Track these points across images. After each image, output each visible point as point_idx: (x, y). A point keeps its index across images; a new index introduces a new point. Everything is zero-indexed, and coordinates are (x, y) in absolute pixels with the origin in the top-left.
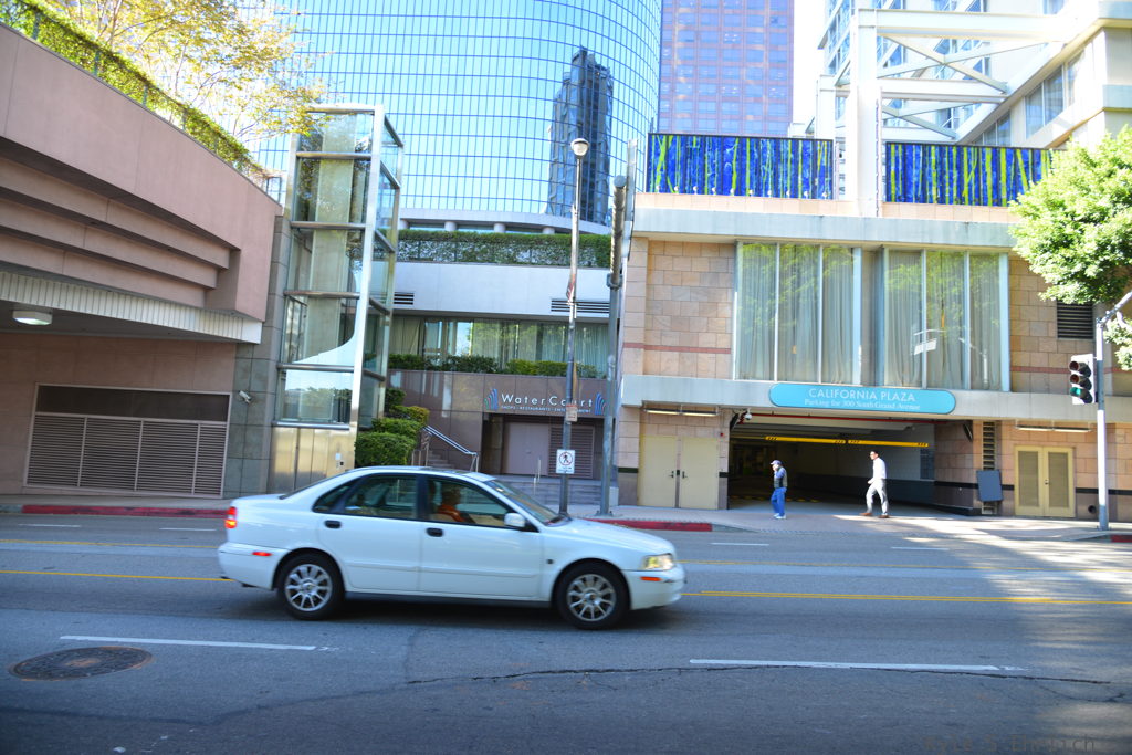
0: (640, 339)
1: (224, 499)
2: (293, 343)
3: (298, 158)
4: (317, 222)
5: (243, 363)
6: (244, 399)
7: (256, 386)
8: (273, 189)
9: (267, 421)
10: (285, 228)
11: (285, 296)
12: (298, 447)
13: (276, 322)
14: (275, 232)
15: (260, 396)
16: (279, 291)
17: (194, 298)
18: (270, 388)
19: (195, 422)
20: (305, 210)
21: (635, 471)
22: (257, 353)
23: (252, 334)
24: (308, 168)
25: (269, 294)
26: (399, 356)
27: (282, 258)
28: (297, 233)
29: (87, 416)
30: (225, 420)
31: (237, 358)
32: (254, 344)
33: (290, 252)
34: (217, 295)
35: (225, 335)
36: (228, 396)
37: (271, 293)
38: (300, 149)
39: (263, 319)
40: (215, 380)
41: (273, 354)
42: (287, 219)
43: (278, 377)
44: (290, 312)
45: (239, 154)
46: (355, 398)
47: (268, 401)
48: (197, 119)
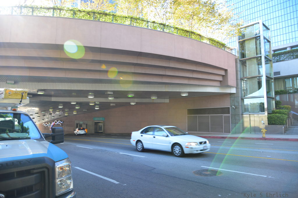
1: (232, 134)
2: (245, 92)
3: (239, 42)
4: (247, 58)
5: (232, 99)
6: (233, 108)
7: (236, 104)
8: (233, 52)
9: (241, 113)
10: (238, 61)
11: (241, 79)
12: (250, 120)
13: (239, 86)
14: (236, 63)
15: (238, 106)
16: (239, 78)
17: (218, 84)
18: (240, 104)
19: (222, 115)
20: (243, 55)
22: (235, 95)
23: (233, 91)
24: (242, 44)
25: (236, 80)
26: (278, 91)
27: (239, 69)
28: (242, 62)
29: (197, 115)
30: (229, 114)
31: (230, 97)
32: (234, 93)
33: (240, 67)
34: (223, 83)
35: (227, 92)
36: (229, 108)
37: (237, 79)
38: (239, 40)
39: (236, 86)
40: (226, 104)
41: (240, 95)
42: (238, 59)
43: (242, 101)
44: (243, 83)
45: (224, 46)
46: (266, 105)
47: (240, 108)
48: (212, 40)
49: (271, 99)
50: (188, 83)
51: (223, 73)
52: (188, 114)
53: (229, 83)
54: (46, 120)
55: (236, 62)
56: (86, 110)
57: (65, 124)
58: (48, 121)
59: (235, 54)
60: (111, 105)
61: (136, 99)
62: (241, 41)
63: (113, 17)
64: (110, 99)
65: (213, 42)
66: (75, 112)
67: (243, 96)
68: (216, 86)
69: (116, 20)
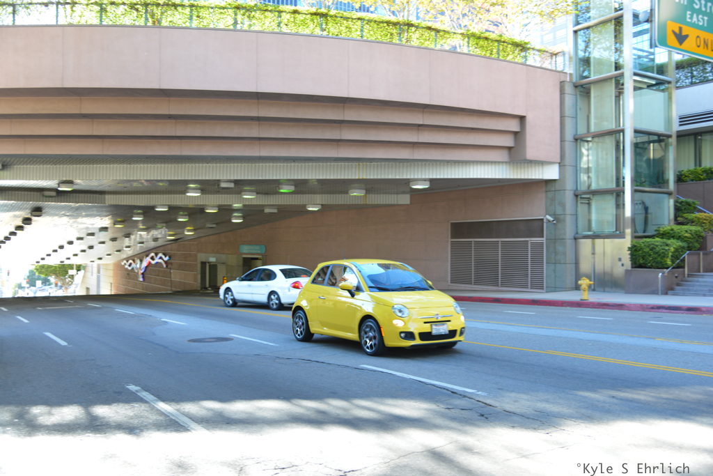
1: (547, 292)
3: (575, 32)
4: (593, 78)
5: (550, 195)
6: (549, 221)
7: (559, 211)
9: (569, 232)
10: (569, 89)
11: (576, 140)
12: (594, 254)
13: (569, 160)
14: (560, 95)
15: (562, 216)
16: (569, 136)
17: (502, 156)
18: (569, 211)
19: (527, 239)
22: (557, 186)
23: (551, 173)
27: (569, 111)
28: (582, 89)
30: (543, 237)
31: (547, 191)
32: (555, 180)
33: (576, 105)
34: (515, 153)
35: (530, 178)
36: (543, 220)
37: (562, 140)
38: (578, 23)
39: (559, 161)
40: (535, 209)
41: (569, 185)
42: (571, 81)
43: (577, 201)
44: (584, 151)
45: (522, 47)
46: (628, 212)
47: (569, 220)
48: (479, 38)
49: (666, 195)
50: (412, 158)
51: (514, 126)
52: (452, 237)
53: (531, 153)
54: (129, 252)
55: (562, 92)
56: (214, 226)
57: (171, 264)
58: (134, 256)
59: (554, 69)
60: (267, 210)
61: (318, 195)
62: (580, 30)
63: (192, 10)
64: (245, 197)
65: (481, 43)
66: (189, 231)
67: (583, 188)
68: (499, 162)
69: (198, 17)
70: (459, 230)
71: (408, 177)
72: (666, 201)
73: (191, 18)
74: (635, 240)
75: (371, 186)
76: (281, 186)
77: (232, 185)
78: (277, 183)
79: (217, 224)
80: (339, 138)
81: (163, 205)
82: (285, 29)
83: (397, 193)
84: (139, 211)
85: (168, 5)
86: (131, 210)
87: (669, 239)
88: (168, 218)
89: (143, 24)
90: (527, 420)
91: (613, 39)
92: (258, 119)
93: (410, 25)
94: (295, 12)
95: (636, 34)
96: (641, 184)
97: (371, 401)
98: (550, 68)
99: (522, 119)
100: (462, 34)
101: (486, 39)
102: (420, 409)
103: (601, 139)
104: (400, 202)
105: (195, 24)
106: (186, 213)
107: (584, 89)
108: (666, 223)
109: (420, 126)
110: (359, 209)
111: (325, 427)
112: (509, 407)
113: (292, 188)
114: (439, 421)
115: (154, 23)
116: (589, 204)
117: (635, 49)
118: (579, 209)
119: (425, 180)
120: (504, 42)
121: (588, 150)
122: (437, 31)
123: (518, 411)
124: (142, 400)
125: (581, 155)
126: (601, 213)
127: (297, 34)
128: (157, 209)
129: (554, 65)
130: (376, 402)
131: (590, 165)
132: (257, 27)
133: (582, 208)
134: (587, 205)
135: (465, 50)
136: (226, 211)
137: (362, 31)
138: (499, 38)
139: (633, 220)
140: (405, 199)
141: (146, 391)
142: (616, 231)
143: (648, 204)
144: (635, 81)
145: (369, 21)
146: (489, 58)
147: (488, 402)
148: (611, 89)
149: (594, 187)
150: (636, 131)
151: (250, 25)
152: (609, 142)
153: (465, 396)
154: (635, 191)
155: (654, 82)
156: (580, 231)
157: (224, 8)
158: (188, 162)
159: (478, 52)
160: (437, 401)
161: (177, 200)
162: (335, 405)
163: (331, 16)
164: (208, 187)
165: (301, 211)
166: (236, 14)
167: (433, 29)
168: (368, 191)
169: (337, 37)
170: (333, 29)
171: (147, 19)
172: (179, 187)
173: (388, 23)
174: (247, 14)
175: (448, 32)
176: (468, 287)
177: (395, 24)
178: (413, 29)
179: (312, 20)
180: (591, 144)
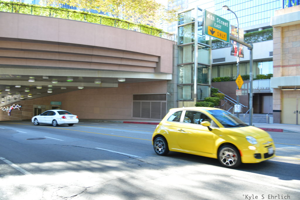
0: (281, 64)
3: (179, 27)
4: (184, 44)
5: (169, 85)
6: (168, 95)
7: (172, 91)
10: (176, 47)
11: (178, 66)
13: (175, 73)
15: (173, 93)
16: (176, 64)
17: (152, 70)
18: (175, 91)
19: (160, 101)
21: (280, 111)
22: (171, 82)
23: (169, 77)
27: (176, 56)
28: (180, 48)
30: (166, 100)
31: (167, 84)
32: (170, 80)
33: (178, 54)
34: (157, 70)
36: (166, 94)
37: (173, 66)
38: (179, 24)
39: (172, 73)
40: (163, 90)
41: (175, 82)
42: (177, 45)
43: (178, 88)
44: (181, 70)
45: (160, 31)
46: (195, 92)
47: (175, 94)
48: (144, 27)
49: (208, 87)
50: (118, 70)
51: (156, 60)
53: (162, 70)
54: (4, 104)
55: (174, 49)
56: (40, 94)
57: (22, 109)
58: (6, 105)
59: (171, 40)
60: (62, 88)
61: (83, 83)
62: (180, 27)
63: (32, 8)
64: (53, 83)
65: (145, 29)
66: (30, 96)
67: (180, 83)
68: (151, 73)
69: (35, 11)
70: (136, 97)
71: (117, 77)
72: (208, 88)
73: (32, 11)
74: (198, 102)
75: (103, 80)
76: (68, 79)
77: (48, 78)
78: (66, 78)
79: (41, 93)
80: (91, 61)
81: (19, 85)
82: (70, 18)
83: (113, 83)
84: (8, 87)
85: (22, 5)
86: (5, 86)
87: (208, 102)
88: (21, 90)
89: (11, 12)
90: (155, 166)
91: (191, 31)
92: (59, 53)
93: (119, 20)
94: (75, 12)
95: (199, 30)
96: (200, 82)
97: (98, 161)
98: (169, 39)
99: (159, 57)
100: (138, 25)
101: (147, 27)
102: (116, 163)
103: (187, 66)
104: (114, 87)
105: (33, 13)
106: (28, 88)
107: (181, 48)
108: (208, 96)
109: (122, 58)
110: (98, 88)
111: (80, 171)
112: (149, 162)
113: (72, 80)
114: (124, 168)
115: (16, 12)
116: (182, 89)
117: (199, 35)
118: (179, 91)
119: (124, 78)
120: (153, 29)
121: (182, 70)
122: (129, 23)
123: (152, 163)
124: (5, 163)
125: (180, 71)
126: (186, 92)
127: (75, 21)
128: (16, 87)
129: (171, 38)
130: (100, 161)
131: (183, 75)
132: (59, 17)
133: (180, 90)
134: (181, 89)
135: (139, 31)
136: (45, 88)
137: (101, 21)
138: (151, 28)
139: (197, 95)
140: (116, 85)
141: (8, 159)
142: (191, 98)
143: (202, 89)
144: (198, 46)
145: (104, 18)
146: (148, 34)
147: (142, 160)
148: (190, 48)
149: (184, 83)
150: (198, 64)
151: (56, 16)
152: (189, 67)
153: (134, 158)
154: (198, 85)
155: (204, 47)
156: (179, 99)
157: (45, 8)
158: (29, 68)
159: (144, 32)
160: (123, 161)
161: (24, 83)
162: (85, 163)
163: (89, 15)
164: (38, 78)
165: (76, 89)
166: (50, 11)
167: (128, 22)
168: (102, 82)
169: (91, 23)
170: (89, 19)
171: (13, 10)
172: (26, 78)
173: (111, 19)
174: (55, 11)
175: (133, 24)
176: (139, 118)
177: (113, 19)
178: (120, 22)
179: (81, 16)
180: (183, 68)
